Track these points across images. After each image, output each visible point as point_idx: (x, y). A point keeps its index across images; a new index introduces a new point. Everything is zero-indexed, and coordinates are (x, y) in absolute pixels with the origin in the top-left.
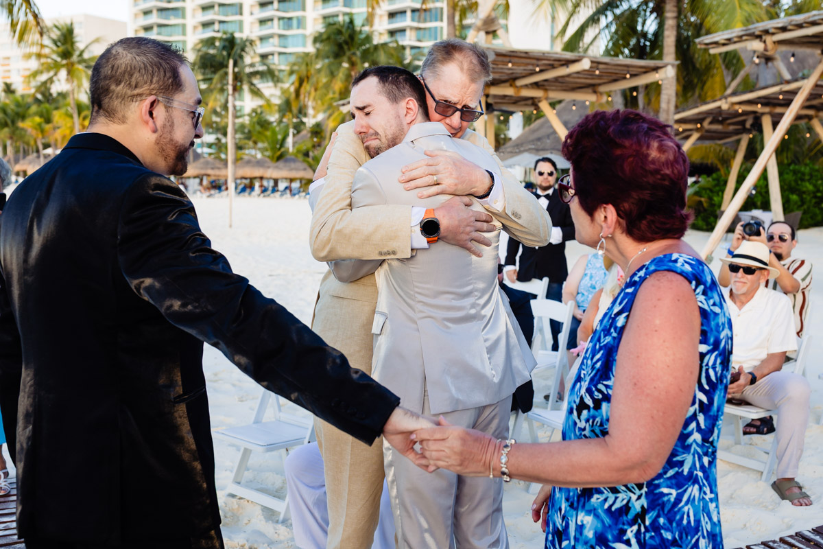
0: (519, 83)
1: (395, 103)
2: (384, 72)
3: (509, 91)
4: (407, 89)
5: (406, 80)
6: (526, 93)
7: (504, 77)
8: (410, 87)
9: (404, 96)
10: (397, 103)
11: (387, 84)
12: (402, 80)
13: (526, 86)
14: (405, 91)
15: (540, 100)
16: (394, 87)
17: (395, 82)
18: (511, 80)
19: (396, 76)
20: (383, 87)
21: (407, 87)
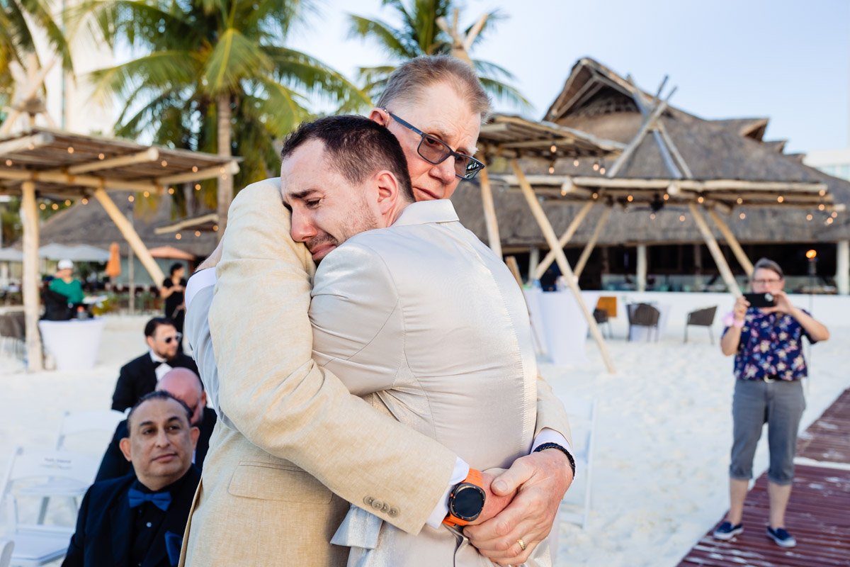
0: (74, 170)
1: (358, 183)
2: (335, 129)
3: (61, 179)
4: (376, 157)
5: (371, 140)
6: (80, 181)
7: (56, 163)
8: (379, 151)
9: (373, 169)
10: (361, 182)
11: (341, 152)
12: (365, 142)
13: (80, 174)
14: (374, 160)
15: (95, 189)
16: (354, 155)
17: (354, 146)
18: (64, 167)
19: (356, 135)
20: (334, 158)
21: (375, 152)
